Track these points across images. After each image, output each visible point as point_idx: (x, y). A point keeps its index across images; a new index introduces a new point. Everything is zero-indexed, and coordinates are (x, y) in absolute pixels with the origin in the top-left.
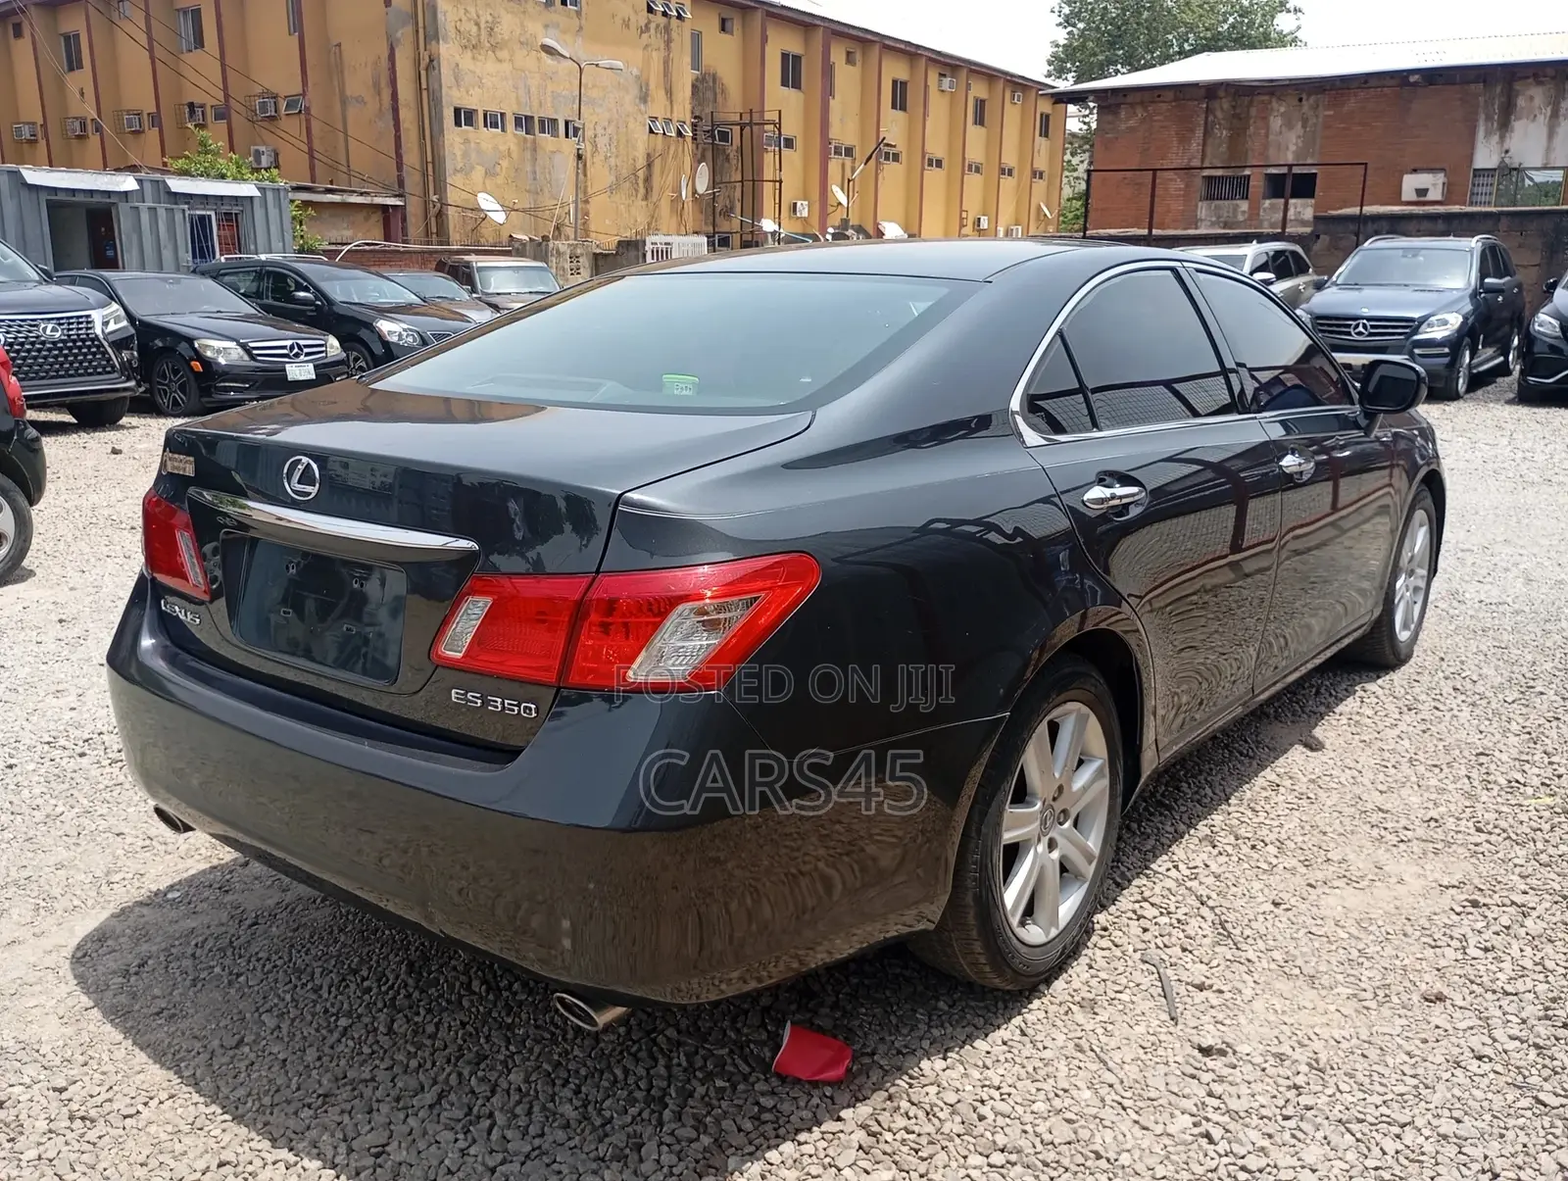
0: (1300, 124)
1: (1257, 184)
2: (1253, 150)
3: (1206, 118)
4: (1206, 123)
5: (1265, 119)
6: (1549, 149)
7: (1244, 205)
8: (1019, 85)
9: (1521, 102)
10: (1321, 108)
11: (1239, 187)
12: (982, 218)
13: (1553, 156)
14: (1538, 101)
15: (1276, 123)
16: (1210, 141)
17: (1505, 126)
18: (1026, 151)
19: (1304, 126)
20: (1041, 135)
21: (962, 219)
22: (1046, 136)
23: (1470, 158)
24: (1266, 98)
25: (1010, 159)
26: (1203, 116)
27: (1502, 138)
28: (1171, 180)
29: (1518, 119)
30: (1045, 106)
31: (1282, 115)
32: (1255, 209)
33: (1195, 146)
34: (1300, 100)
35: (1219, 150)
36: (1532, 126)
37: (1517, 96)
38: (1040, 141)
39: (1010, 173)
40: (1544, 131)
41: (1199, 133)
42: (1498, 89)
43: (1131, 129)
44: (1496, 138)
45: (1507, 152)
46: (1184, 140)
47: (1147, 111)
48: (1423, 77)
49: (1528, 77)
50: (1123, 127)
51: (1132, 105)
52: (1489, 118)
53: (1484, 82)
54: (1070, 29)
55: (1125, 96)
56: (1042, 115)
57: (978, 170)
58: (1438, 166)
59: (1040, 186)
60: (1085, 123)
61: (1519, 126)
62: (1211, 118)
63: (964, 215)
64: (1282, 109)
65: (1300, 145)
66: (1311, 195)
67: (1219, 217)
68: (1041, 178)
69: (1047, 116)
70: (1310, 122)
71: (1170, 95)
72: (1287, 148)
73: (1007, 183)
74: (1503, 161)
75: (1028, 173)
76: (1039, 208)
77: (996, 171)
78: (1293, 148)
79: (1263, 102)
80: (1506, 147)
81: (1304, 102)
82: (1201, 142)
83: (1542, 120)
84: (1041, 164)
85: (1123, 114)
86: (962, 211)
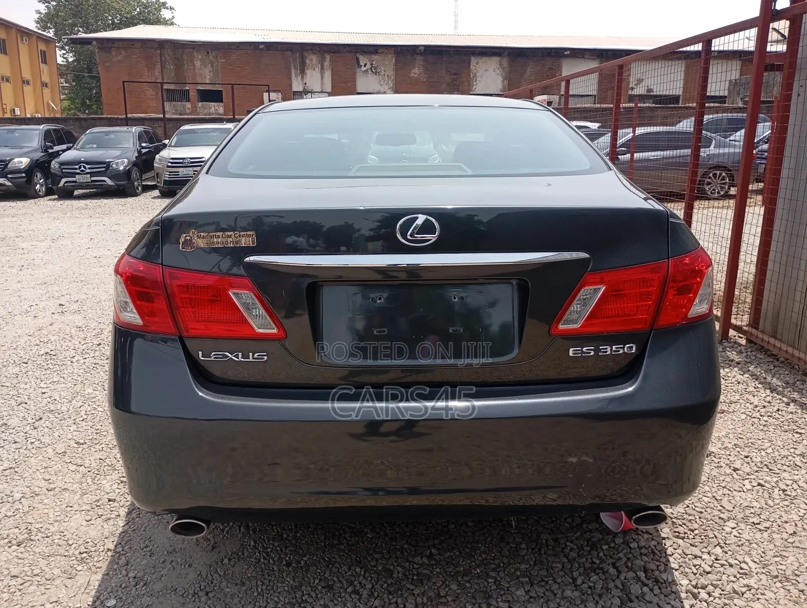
0: (210, 65)
1: (193, 95)
2: (188, 77)
3: (161, 58)
4: (161, 60)
5: (192, 61)
6: (322, 84)
7: (188, 105)
8: (23, 32)
9: (308, 61)
10: (219, 58)
11: (184, 96)
12: (16, 109)
13: (324, 86)
14: (314, 61)
15: (198, 64)
16: (165, 71)
17: (303, 72)
18: (36, 72)
19: (212, 66)
20: (42, 62)
21: (3, 109)
22: (46, 63)
23: (291, 86)
24: (191, 50)
25: (27, 75)
26: (159, 57)
27: (302, 78)
28: (147, 90)
29: (308, 69)
30: (42, 46)
31: (200, 60)
32: (194, 107)
33: (157, 72)
34: (208, 53)
35: (170, 75)
36: (314, 73)
37: (306, 58)
38: (43, 66)
39: (28, 83)
40: (319, 75)
41: (159, 66)
42: (298, 55)
43: (120, 62)
44: (300, 77)
45: (305, 84)
46: (151, 68)
47: (127, 52)
48: (266, 46)
49: (308, 50)
50: (115, 60)
51: (118, 48)
52: (295, 68)
53: (291, 51)
54: (47, 4)
55: (113, 43)
56: (41, 51)
57: (8, 80)
58: (277, 89)
59: (47, 91)
60: (64, 58)
61: (309, 72)
62: (163, 58)
63: (5, 107)
64: (200, 57)
65: (212, 75)
66: (222, 102)
67: (176, 111)
68: (46, 86)
69: (45, 52)
70: (215, 65)
71: (139, 45)
72: (205, 77)
73: (28, 89)
74: (304, 88)
75: (39, 85)
76: (48, 104)
77: (20, 82)
78: (209, 77)
79: (189, 52)
80: (305, 82)
81: (210, 54)
82: (160, 71)
83: (318, 70)
84: (46, 78)
85: (114, 53)
86: (2, 104)
